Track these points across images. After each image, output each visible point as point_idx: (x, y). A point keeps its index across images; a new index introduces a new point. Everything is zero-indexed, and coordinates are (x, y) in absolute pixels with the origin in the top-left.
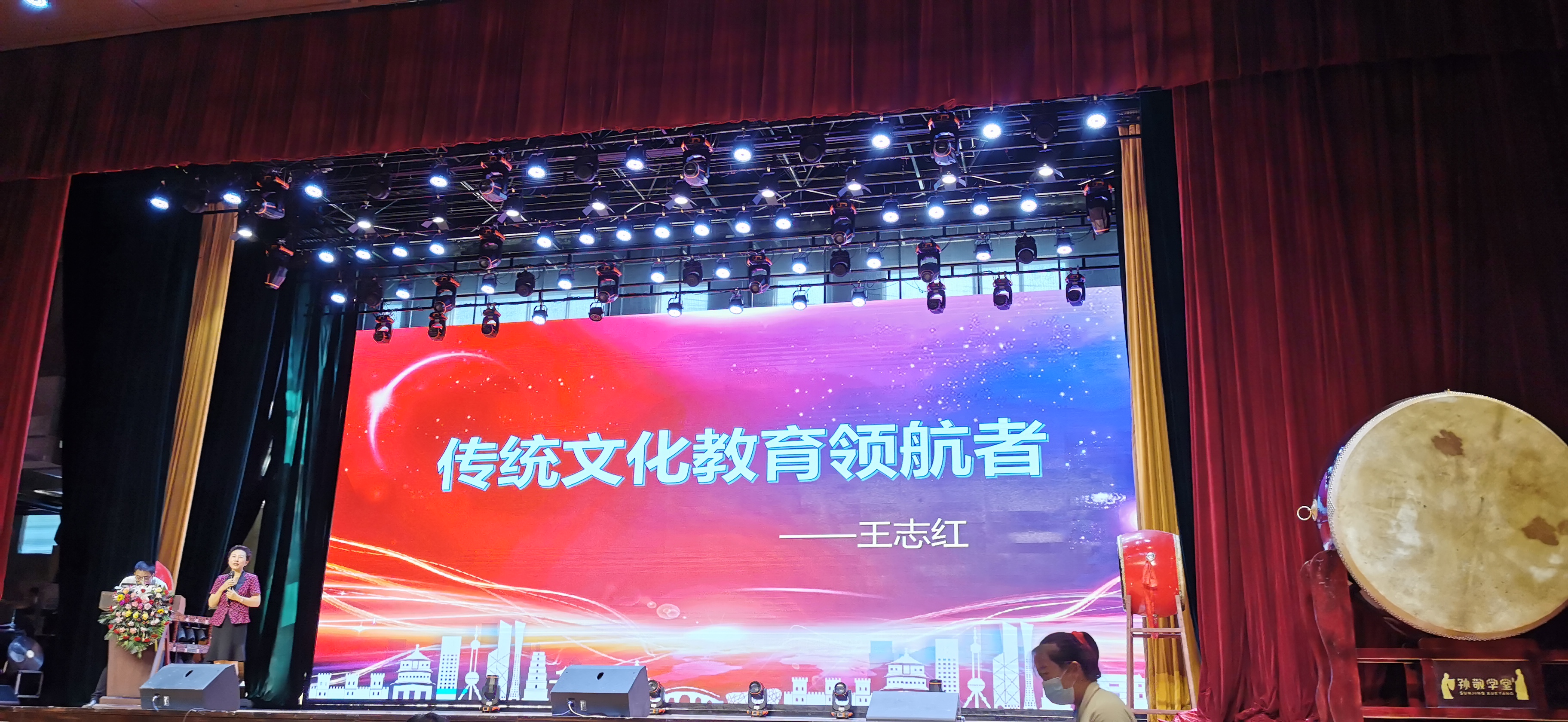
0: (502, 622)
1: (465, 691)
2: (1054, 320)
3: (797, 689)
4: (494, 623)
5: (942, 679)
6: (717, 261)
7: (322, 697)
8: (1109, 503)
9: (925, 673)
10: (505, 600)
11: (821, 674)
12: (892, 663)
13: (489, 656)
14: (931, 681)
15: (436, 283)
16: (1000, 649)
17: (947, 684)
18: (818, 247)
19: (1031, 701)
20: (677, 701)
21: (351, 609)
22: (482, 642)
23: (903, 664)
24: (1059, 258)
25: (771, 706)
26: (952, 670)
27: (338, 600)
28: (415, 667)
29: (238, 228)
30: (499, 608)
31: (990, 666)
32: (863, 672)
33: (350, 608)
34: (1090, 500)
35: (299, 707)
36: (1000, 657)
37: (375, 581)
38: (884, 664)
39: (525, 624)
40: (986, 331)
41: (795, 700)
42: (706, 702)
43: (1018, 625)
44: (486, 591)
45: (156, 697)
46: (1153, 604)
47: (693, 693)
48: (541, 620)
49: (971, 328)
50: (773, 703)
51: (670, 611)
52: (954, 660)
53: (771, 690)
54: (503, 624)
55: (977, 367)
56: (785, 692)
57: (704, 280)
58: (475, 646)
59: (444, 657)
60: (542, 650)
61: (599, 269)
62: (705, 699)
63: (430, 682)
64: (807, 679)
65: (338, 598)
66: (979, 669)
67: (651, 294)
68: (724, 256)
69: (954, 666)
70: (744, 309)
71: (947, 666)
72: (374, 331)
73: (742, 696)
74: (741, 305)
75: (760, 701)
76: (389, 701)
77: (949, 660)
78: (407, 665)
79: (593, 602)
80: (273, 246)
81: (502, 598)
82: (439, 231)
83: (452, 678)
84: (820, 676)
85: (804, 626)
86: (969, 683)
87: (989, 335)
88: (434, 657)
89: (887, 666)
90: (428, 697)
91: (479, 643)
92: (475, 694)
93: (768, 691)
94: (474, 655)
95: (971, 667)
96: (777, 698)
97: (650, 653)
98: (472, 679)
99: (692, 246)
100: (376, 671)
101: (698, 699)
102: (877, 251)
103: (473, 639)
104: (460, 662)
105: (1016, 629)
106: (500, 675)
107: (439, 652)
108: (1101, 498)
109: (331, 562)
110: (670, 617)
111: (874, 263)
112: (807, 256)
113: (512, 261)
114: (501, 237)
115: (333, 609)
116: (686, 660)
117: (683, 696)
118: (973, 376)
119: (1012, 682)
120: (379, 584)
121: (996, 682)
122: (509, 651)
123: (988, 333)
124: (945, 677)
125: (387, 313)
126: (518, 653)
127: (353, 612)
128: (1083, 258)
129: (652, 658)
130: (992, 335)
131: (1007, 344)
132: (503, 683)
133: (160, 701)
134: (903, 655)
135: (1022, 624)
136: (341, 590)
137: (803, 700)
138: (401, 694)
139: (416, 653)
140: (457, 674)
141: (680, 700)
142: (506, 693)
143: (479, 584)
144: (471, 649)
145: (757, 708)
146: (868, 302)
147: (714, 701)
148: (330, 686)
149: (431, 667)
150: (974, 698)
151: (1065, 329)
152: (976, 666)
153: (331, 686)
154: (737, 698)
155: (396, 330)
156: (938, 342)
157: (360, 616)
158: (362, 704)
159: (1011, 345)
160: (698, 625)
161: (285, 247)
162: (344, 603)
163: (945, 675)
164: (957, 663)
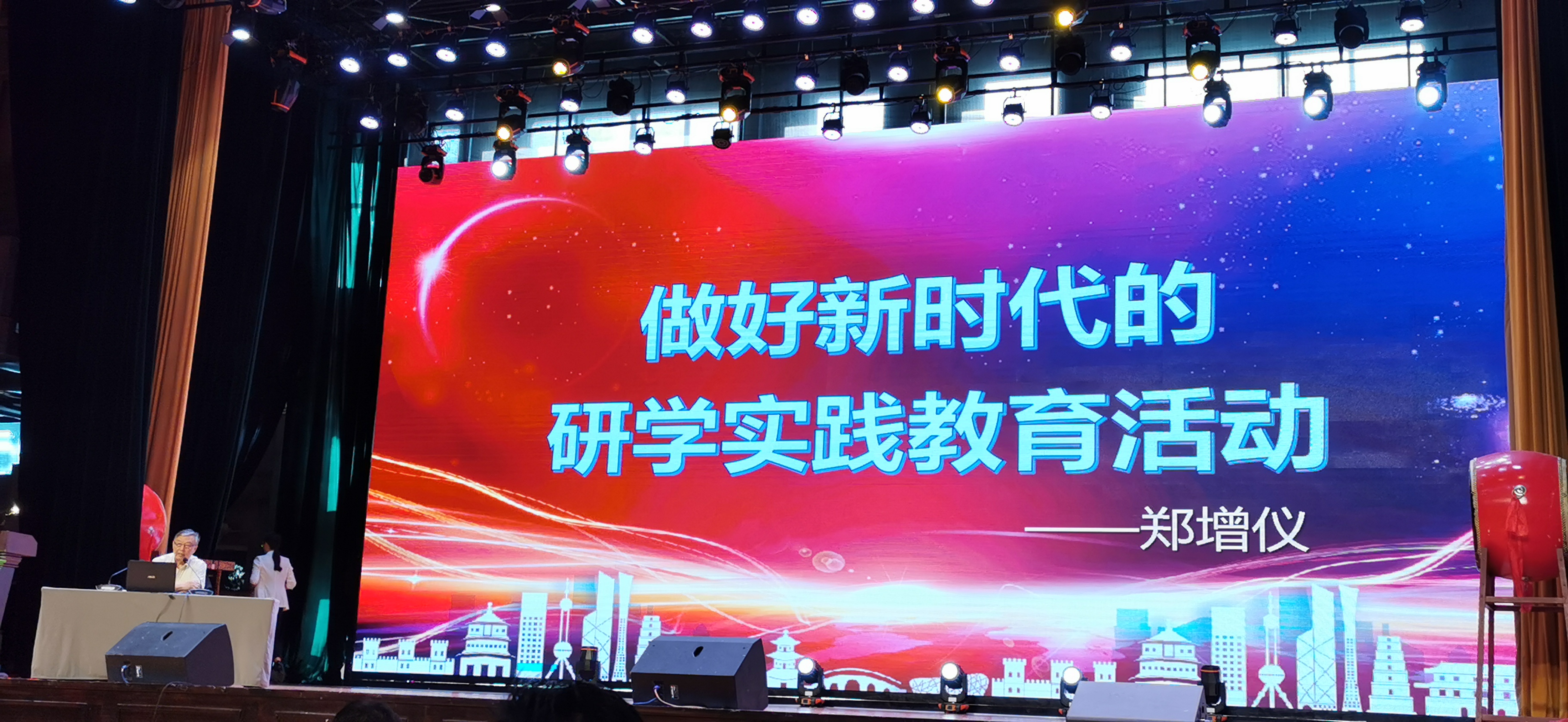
0: (601, 574)
1: (554, 667)
2: (1399, 133)
3: (1010, 675)
4: (590, 575)
5: (1221, 666)
6: (890, 56)
7: (369, 670)
8: (1479, 410)
9: (1196, 657)
10: (604, 543)
11: (1045, 654)
12: (1148, 640)
13: (585, 622)
14: (1205, 667)
15: (499, 99)
16: (1306, 624)
17: (1228, 672)
18: (1038, 32)
19: (1354, 700)
20: (841, 687)
21: (401, 553)
22: (574, 603)
23: (1163, 643)
24: (1408, 38)
25: (974, 698)
26: (1235, 654)
27: (385, 541)
28: (487, 633)
29: (232, 28)
30: (597, 555)
31: (1293, 648)
32: (1105, 653)
33: (401, 551)
34: (1449, 405)
35: (338, 683)
36: (1306, 636)
37: (432, 515)
38: (1136, 642)
39: (632, 577)
40: (1294, 151)
41: (1007, 690)
42: (882, 690)
43: (1335, 590)
44: (580, 530)
45: (125, 667)
46: (1521, 561)
47: (864, 677)
48: (653, 572)
49: (1271, 148)
50: (976, 694)
51: (830, 560)
52: (1239, 638)
53: (973, 675)
54: (602, 576)
55: (1278, 207)
56: (993, 679)
57: (873, 86)
58: (566, 606)
59: (525, 621)
60: (655, 614)
61: (722, 73)
62: (881, 686)
63: (508, 654)
64: (1025, 661)
65: (385, 538)
66: (1276, 652)
67: (800, 107)
68: (900, 48)
69: (1239, 647)
70: (933, 127)
71: (1228, 647)
72: (420, 167)
73: (933, 683)
74: (926, 121)
75: (958, 692)
76: (456, 677)
77: (1231, 637)
78: (477, 630)
79: (725, 548)
80: (281, 52)
81: (600, 541)
82: (499, 23)
83: (537, 649)
84: (1045, 657)
85: (1020, 585)
86: (1261, 672)
87: (1298, 158)
88: (512, 619)
89: (1141, 646)
90: (506, 674)
91: (571, 602)
92: (568, 671)
93: (969, 677)
94: (565, 618)
95: (1264, 649)
96: (982, 687)
97: (804, 619)
98: (563, 651)
99: (854, 35)
100: (438, 637)
101: (871, 686)
102: (1126, 35)
103: (562, 596)
104: (547, 627)
105: (1332, 594)
106: (599, 647)
107: (518, 614)
108: (1466, 401)
109: (374, 488)
110: (832, 570)
111: (1121, 53)
112: (1022, 46)
113: (602, 62)
114: (584, 29)
115: (381, 553)
116: (854, 630)
117: (850, 682)
118: (1273, 220)
119: (1325, 672)
120: (437, 519)
121: (1302, 671)
122: (611, 615)
123: (1297, 155)
124: (1225, 662)
125: (437, 142)
126: (624, 616)
127: (405, 557)
128: (1445, 36)
129: (805, 627)
130: (1301, 157)
131: (1324, 171)
132: (603, 658)
133: (130, 672)
134: (1163, 629)
135: (1341, 588)
136: (389, 526)
137: (1018, 691)
138: (470, 668)
139: (489, 615)
140: (542, 643)
141: (846, 686)
142: (608, 671)
143: (569, 521)
144: (559, 611)
145: (953, 700)
146: (1113, 112)
147: (893, 689)
148: (379, 655)
149: (509, 634)
150: (1267, 693)
151: (1415, 147)
152: (1272, 646)
153: (382, 655)
154: (925, 686)
155: (451, 166)
156: (1220, 170)
157: (414, 563)
158: (420, 681)
159: (1331, 172)
160: (870, 581)
161: (296, 53)
162: (392, 544)
163: (1225, 659)
164: (1244, 643)
